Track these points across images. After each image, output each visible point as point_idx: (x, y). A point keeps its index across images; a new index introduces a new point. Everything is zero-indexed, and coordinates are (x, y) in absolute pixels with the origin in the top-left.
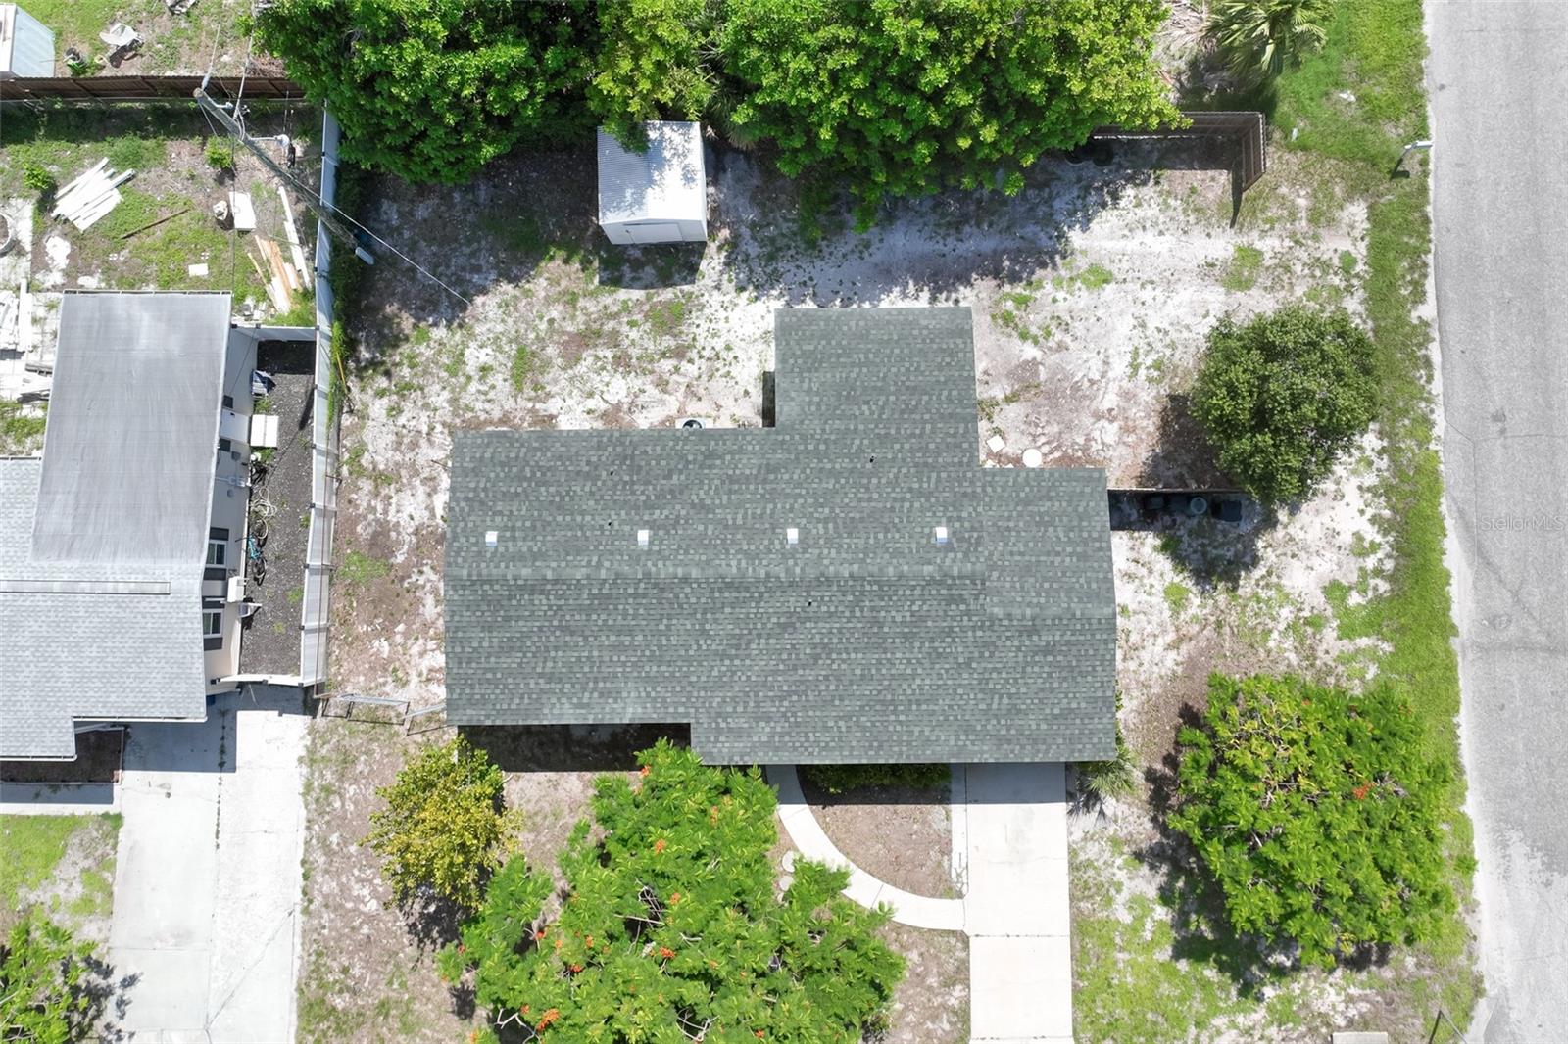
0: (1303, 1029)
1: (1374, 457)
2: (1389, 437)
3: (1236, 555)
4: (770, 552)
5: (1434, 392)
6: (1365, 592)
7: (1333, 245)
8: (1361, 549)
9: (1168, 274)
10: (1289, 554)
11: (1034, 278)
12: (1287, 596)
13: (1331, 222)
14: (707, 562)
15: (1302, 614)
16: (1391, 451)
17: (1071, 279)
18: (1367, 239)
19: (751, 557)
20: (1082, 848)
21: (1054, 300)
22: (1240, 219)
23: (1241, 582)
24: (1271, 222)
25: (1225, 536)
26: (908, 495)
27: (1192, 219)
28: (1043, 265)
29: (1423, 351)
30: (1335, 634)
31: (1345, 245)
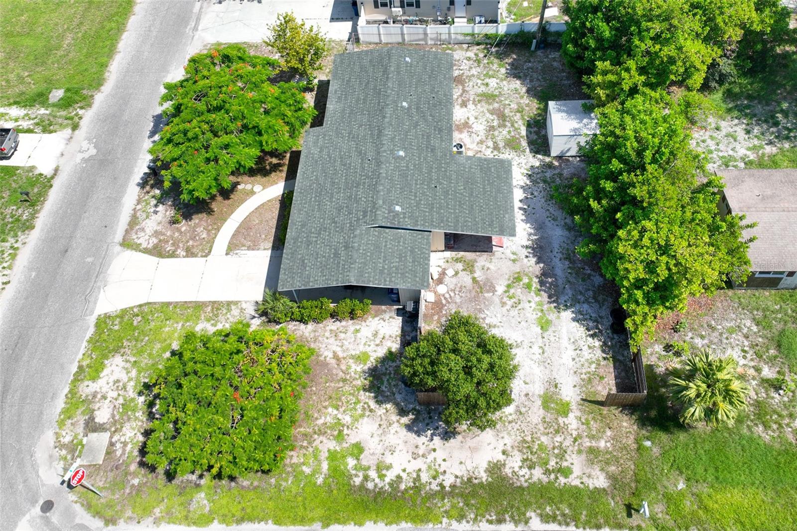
0: (117, 418)
1: (438, 480)
2: (450, 493)
3: (383, 391)
4: (394, 146)
5: (481, 524)
6: (355, 469)
7: (576, 463)
8: (382, 468)
9: (549, 361)
10: (382, 423)
11: (543, 293)
12: (357, 420)
13: (591, 462)
14: (391, 124)
15: (345, 428)
16: (442, 493)
17: (542, 310)
18: (582, 486)
19: (392, 139)
20: (237, 307)
21: (529, 302)
22: (586, 404)
23: (367, 394)
24: (587, 423)
25: (394, 386)
26: (418, 199)
27: (583, 376)
28: (550, 297)
29: (508, 519)
30: (332, 448)
31: (577, 470)
